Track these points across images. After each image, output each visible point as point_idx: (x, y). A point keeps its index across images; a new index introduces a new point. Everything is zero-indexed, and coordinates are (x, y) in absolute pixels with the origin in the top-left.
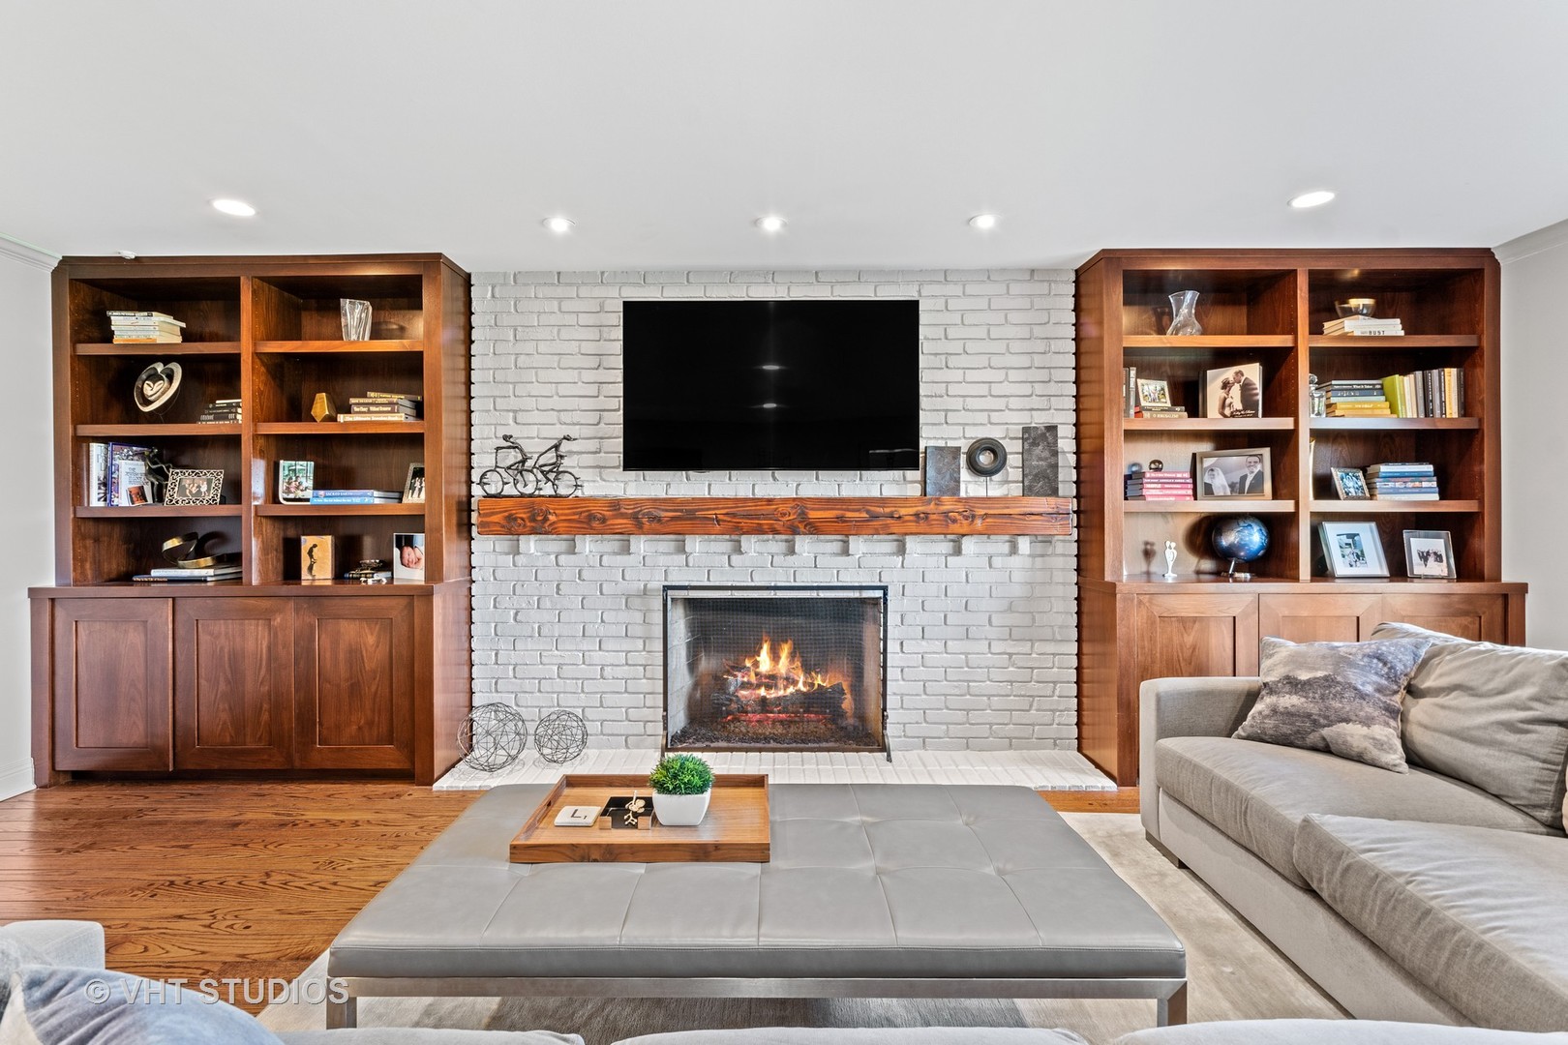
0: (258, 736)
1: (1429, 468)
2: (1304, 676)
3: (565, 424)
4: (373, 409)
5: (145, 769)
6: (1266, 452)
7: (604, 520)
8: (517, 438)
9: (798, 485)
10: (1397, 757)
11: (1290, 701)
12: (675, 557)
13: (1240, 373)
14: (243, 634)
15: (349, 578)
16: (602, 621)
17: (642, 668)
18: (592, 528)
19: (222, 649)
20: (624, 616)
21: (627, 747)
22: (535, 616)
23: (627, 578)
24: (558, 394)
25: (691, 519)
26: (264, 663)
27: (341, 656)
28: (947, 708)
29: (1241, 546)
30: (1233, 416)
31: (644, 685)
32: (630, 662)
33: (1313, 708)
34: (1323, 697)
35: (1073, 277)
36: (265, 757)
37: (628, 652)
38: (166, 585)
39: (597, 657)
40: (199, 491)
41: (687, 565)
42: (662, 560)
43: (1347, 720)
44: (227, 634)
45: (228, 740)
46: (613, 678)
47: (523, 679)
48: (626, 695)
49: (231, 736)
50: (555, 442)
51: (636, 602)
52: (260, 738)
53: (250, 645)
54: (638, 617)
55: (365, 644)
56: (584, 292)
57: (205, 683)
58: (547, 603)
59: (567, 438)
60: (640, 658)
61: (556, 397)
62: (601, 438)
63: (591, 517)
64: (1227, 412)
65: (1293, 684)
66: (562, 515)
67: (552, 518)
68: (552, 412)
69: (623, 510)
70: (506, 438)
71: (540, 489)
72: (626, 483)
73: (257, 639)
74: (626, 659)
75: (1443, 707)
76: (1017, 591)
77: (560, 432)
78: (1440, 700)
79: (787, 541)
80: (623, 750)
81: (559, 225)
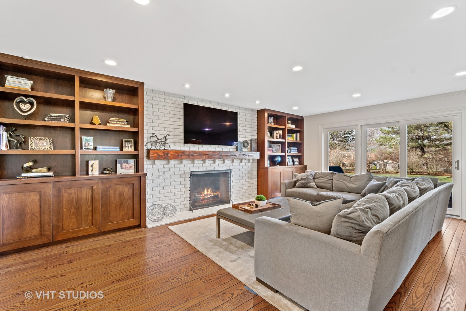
0: (87, 224)
1: (296, 148)
2: (304, 178)
3: (166, 131)
4: (118, 123)
5: (41, 243)
6: (280, 145)
7: (181, 156)
8: (156, 134)
9: (215, 148)
10: (316, 187)
11: (303, 181)
12: (191, 165)
13: (279, 132)
14: (81, 192)
15: (106, 173)
16: (175, 181)
17: (184, 192)
18: (178, 158)
19: (73, 198)
20: (180, 179)
21: (180, 211)
22: (158, 181)
23: (181, 170)
24: (164, 123)
25: (200, 156)
26: (89, 201)
27: (117, 196)
28: (239, 193)
29: (277, 160)
30: (278, 139)
31: (184, 196)
32: (181, 191)
33: (306, 182)
34: (307, 180)
35: (257, 112)
36: (90, 230)
37: (180, 188)
38: (34, 179)
39: (174, 190)
40: (43, 145)
41: (194, 167)
42: (189, 165)
43: (311, 183)
44: (75, 193)
45: (75, 227)
46: (177, 195)
47: (155, 198)
48: (180, 199)
49: (76, 226)
50: (165, 136)
51: (183, 176)
52: (88, 224)
53: (84, 196)
54: (183, 179)
55: (125, 191)
56: (170, 98)
57: (66, 210)
58: (161, 177)
59: (168, 135)
60: (184, 189)
61: (163, 124)
62: (175, 135)
63: (178, 155)
64: (277, 138)
65: (303, 179)
66: (172, 154)
67: (169, 155)
68: (162, 128)
69: (186, 153)
70: (153, 134)
71: (161, 148)
72: (180, 147)
73: (87, 193)
74: (180, 190)
75: (319, 180)
76: (249, 169)
77: (166, 133)
78: (319, 179)
79: (213, 160)
80: (180, 212)
81: (187, 86)
